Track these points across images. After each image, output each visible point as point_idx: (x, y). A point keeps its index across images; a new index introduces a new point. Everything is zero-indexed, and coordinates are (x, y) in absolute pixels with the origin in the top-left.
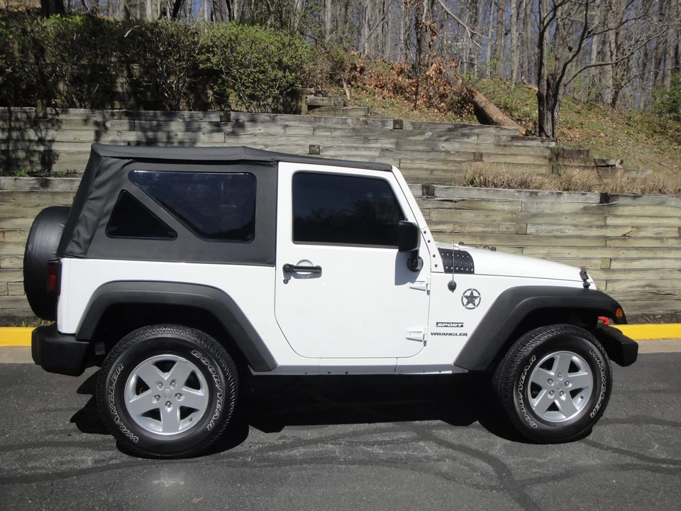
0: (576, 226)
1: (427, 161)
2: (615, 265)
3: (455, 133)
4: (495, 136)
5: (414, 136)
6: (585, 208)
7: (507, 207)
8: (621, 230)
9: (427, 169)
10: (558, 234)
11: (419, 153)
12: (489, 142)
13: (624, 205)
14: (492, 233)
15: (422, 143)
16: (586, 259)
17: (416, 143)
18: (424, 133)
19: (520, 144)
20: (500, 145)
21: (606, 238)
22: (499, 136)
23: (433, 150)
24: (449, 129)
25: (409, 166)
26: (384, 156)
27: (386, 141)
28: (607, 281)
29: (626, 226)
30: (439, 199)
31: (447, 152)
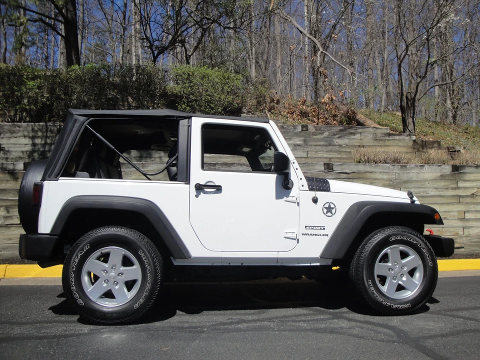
0: (436, 189)
1: (326, 152)
2: (468, 216)
3: (345, 132)
4: (373, 134)
5: (316, 135)
6: (441, 176)
7: (385, 177)
8: (469, 190)
9: (326, 158)
10: (424, 194)
11: (320, 147)
12: (369, 138)
13: (470, 173)
15: (322, 140)
16: (446, 212)
17: (318, 140)
18: (323, 133)
19: (391, 138)
20: (377, 140)
21: (460, 196)
22: (375, 134)
23: (330, 145)
24: (340, 130)
25: (314, 156)
26: (296, 149)
27: (297, 139)
28: (464, 228)
29: (473, 188)
30: (336, 172)
31: (340, 146)
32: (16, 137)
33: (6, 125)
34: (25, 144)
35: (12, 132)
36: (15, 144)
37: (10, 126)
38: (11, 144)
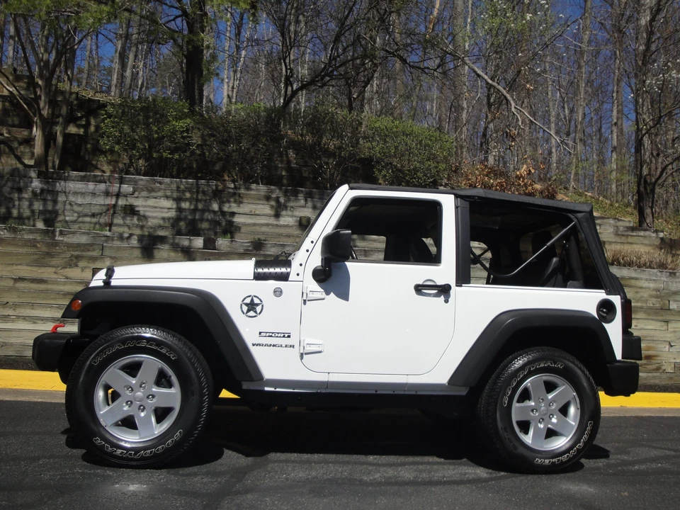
4: (614, 226)
7: (652, 285)
14: (642, 308)
19: (635, 234)
20: (619, 235)
33: (142, 180)
35: (151, 190)
37: (148, 181)
38: (149, 206)
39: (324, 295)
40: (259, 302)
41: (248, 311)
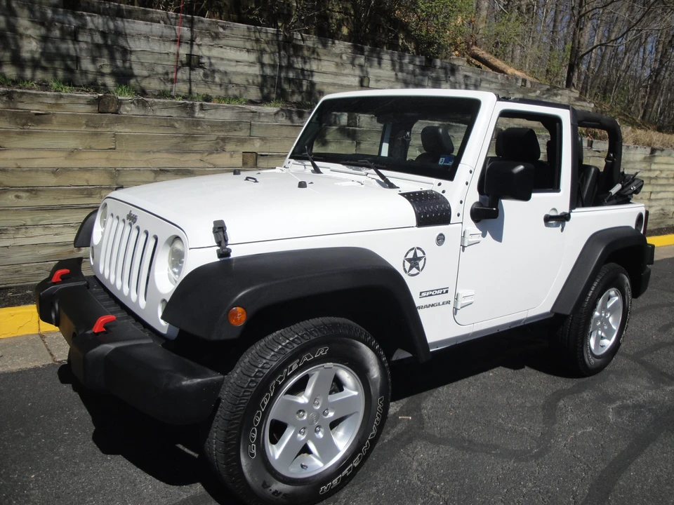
3: (551, 93)
5: (531, 92)
6: (645, 158)
8: (656, 172)
18: (536, 91)
21: (650, 178)
27: (518, 95)
30: (594, 150)
32: (221, 47)
34: (237, 62)
36: (222, 59)
39: (481, 238)
40: (423, 255)
41: (411, 268)
